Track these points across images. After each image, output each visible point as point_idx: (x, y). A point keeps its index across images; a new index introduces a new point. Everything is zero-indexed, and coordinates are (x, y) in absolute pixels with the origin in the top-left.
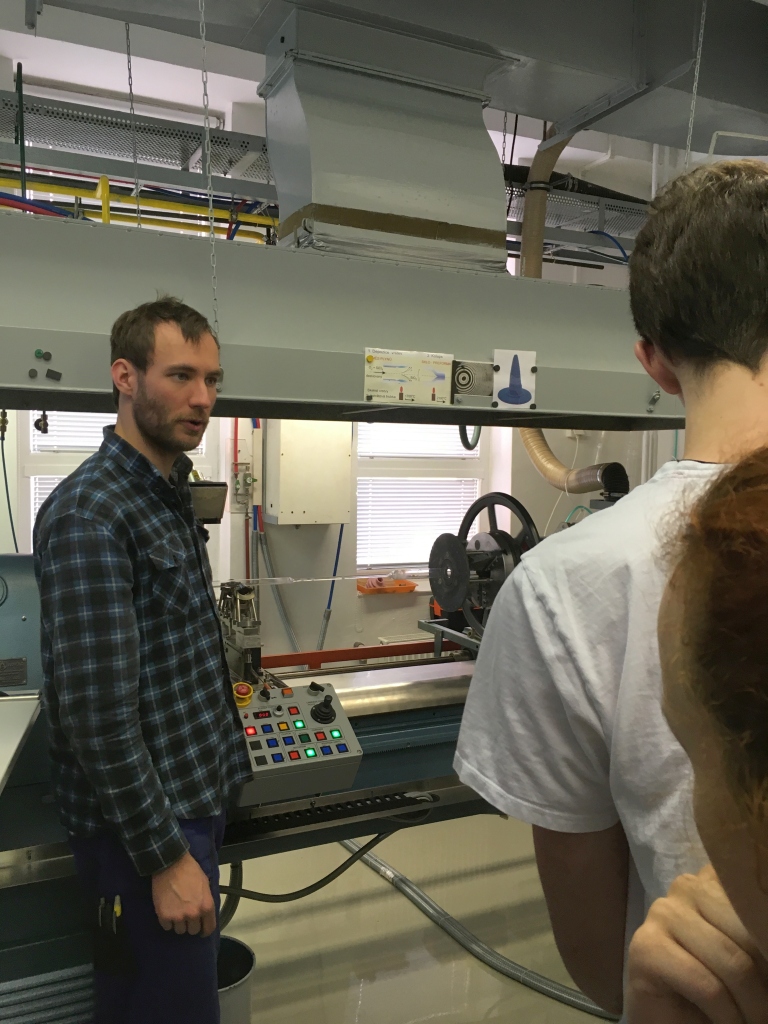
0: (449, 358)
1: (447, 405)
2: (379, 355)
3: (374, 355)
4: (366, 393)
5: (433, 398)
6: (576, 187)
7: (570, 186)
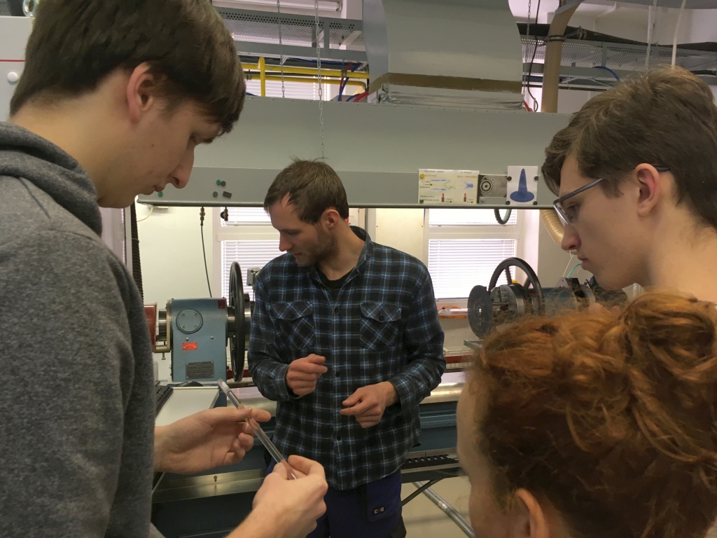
0: (476, 173)
1: (475, 204)
2: (429, 173)
3: (425, 174)
4: (420, 198)
5: (465, 200)
6: (585, 36)
7: (581, 36)
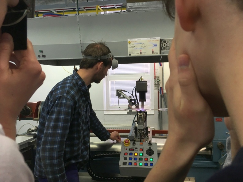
0: (159, 38)
1: (159, 54)
2: (133, 41)
3: (131, 41)
4: (129, 53)
5: (153, 52)
